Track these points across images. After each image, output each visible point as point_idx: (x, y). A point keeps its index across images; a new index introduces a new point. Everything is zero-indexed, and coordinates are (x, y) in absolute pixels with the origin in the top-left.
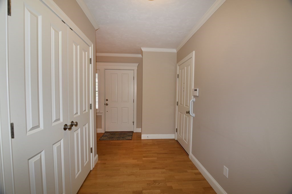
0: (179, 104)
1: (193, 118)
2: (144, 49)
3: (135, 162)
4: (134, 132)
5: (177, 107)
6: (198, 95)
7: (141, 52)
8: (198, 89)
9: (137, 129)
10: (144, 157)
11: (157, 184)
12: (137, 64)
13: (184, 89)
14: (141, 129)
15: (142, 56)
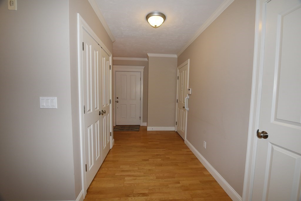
0: (179, 101)
1: (188, 111)
2: (149, 55)
3: (142, 144)
4: (141, 125)
5: (177, 104)
6: (191, 94)
7: (147, 57)
8: (191, 89)
9: (143, 123)
10: (149, 142)
11: (159, 156)
12: (143, 67)
13: (182, 89)
14: (146, 123)
15: (148, 59)
